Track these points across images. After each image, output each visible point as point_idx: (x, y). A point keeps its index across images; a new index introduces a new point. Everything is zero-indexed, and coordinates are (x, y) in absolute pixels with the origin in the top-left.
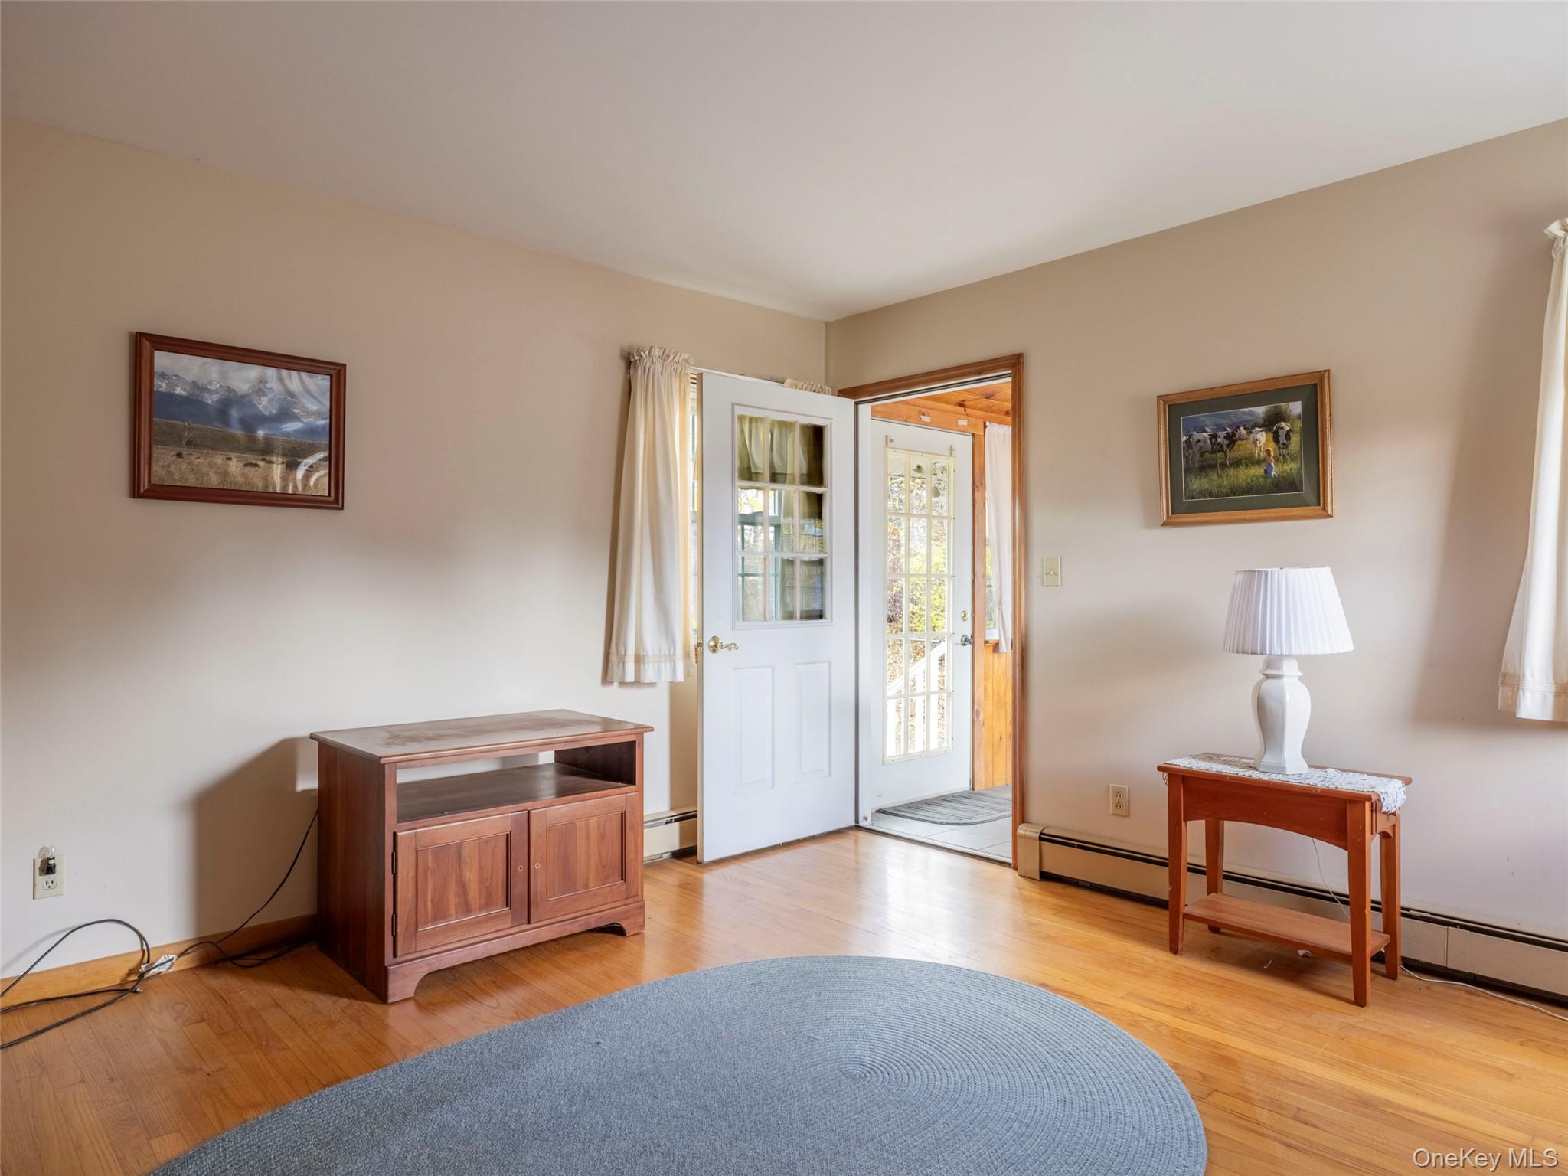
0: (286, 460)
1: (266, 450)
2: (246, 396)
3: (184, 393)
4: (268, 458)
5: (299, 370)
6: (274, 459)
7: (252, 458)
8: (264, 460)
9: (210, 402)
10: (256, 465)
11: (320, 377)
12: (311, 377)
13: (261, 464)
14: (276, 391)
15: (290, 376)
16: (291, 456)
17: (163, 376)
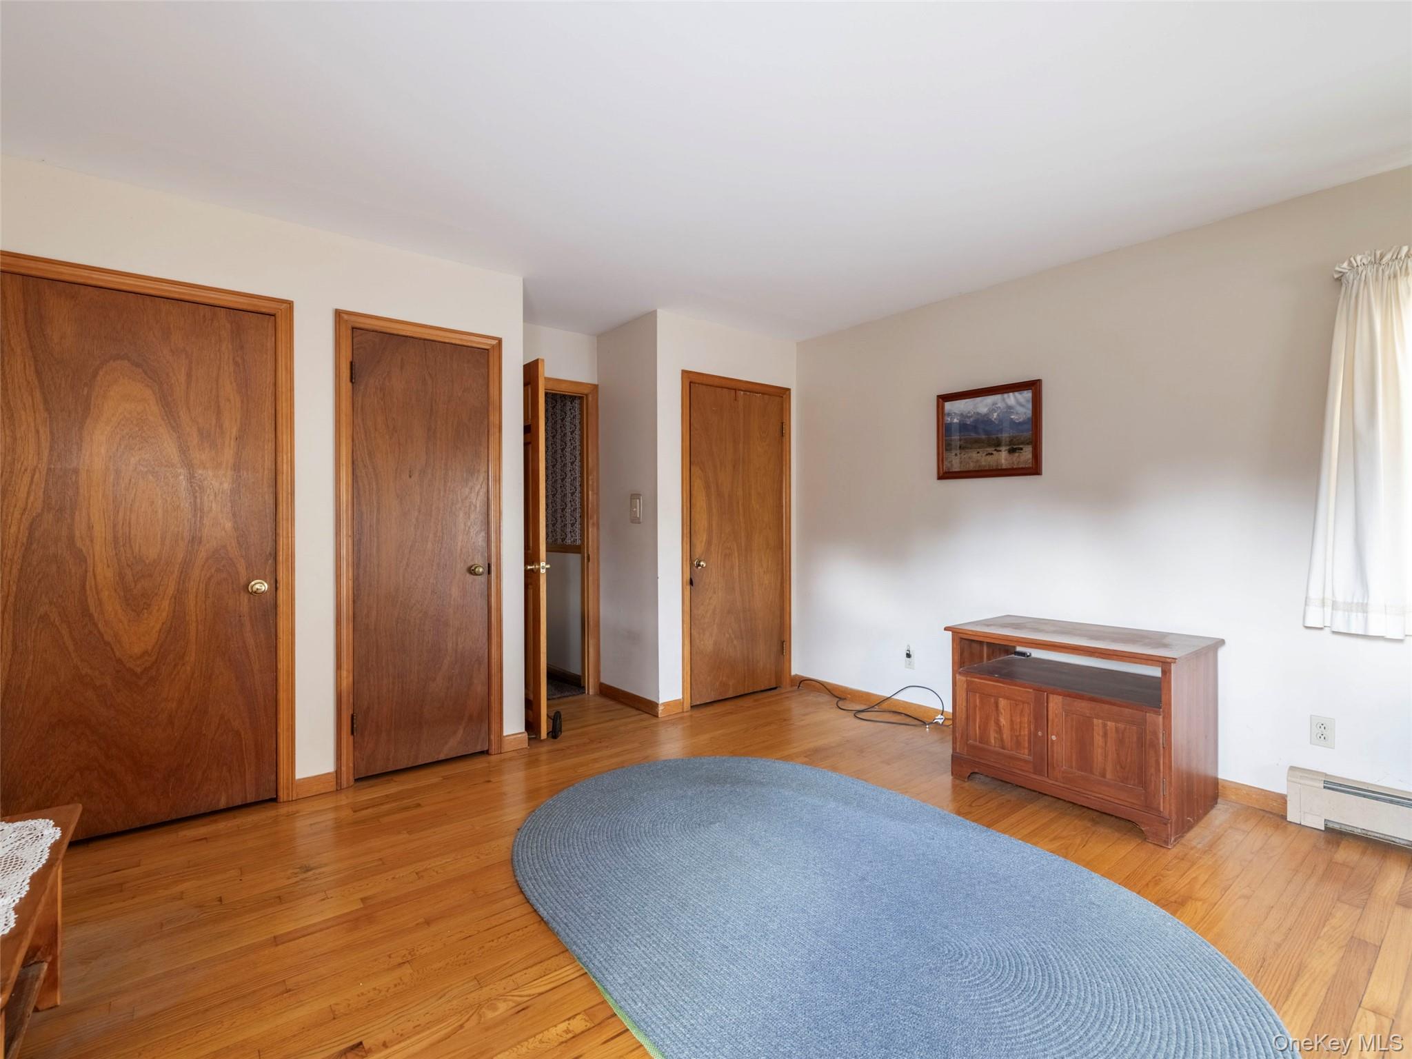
0: (1008, 448)
1: (997, 444)
2: (986, 415)
3: (958, 421)
4: (998, 449)
5: (1013, 392)
6: (1001, 449)
7: (990, 450)
8: (996, 450)
9: (968, 423)
10: (992, 454)
11: (1026, 392)
12: (1021, 394)
13: (995, 452)
14: (1002, 408)
15: (1009, 397)
16: (1010, 445)
17: (949, 414)
